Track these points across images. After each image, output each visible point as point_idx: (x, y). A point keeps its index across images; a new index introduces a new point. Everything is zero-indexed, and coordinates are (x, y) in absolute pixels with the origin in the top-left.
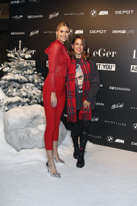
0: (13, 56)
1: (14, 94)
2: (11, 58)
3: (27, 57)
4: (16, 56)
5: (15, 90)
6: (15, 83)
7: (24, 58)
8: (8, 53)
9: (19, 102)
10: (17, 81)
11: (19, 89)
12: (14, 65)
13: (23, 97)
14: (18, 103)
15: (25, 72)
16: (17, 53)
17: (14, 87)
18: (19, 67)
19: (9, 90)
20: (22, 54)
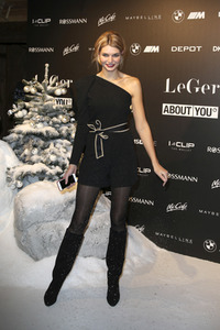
0: (33, 90)
1: (35, 158)
2: (30, 93)
3: (58, 92)
4: (39, 91)
5: (36, 151)
6: (36, 139)
7: (53, 94)
8: (26, 85)
9: (43, 172)
10: (40, 135)
11: (43, 149)
12: (35, 106)
13: (51, 164)
14: (42, 176)
15: (55, 119)
16: (41, 86)
17: (35, 146)
18: (44, 110)
19: (26, 152)
20: (49, 88)
